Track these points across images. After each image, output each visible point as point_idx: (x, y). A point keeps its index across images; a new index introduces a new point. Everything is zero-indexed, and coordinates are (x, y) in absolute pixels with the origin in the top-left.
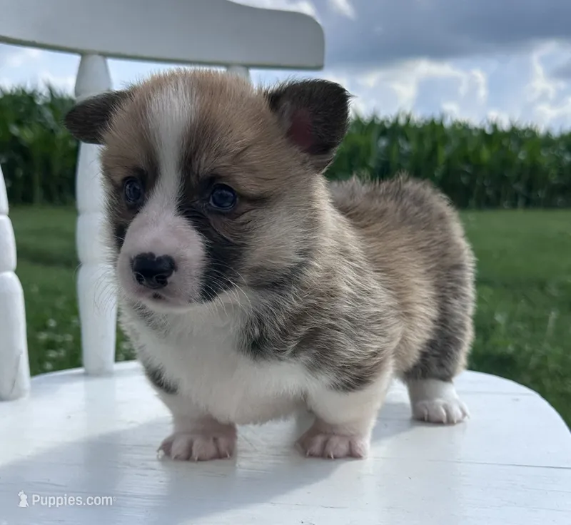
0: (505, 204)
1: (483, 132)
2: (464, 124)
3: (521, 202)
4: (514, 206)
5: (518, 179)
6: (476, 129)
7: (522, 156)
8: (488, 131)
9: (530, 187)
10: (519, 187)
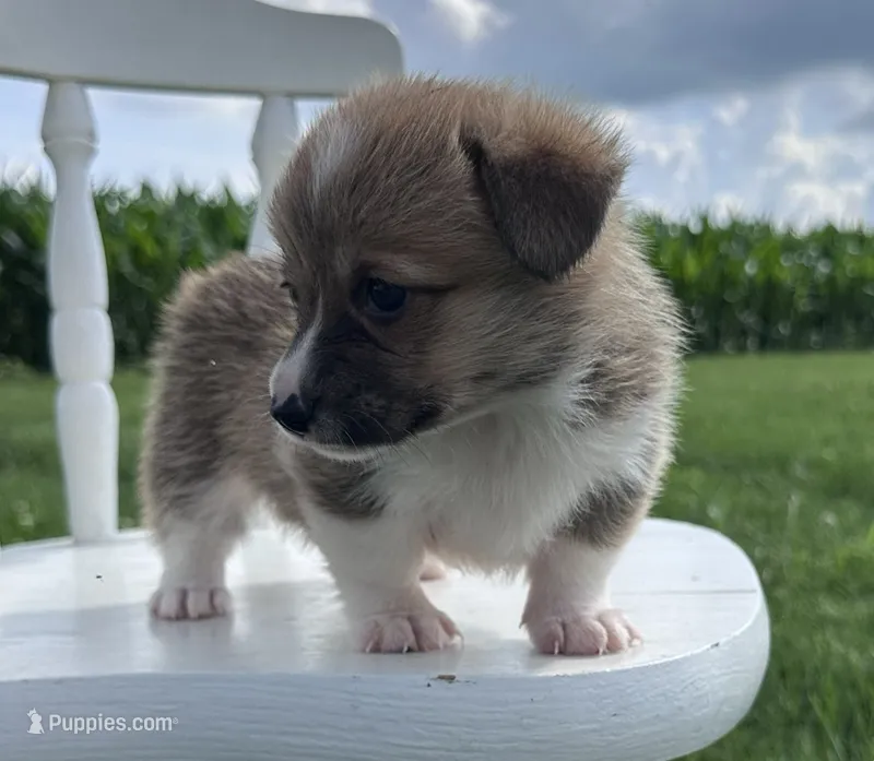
0: (728, 346)
1: (685, 229)
2: (655, 217)
3: (751, 342)
4: (741, 349)
5: (747, 304)
6: (674, 225)
7: (750, 269)
8: (695, 228)
9: (767, 318)
10: (749, 319)
